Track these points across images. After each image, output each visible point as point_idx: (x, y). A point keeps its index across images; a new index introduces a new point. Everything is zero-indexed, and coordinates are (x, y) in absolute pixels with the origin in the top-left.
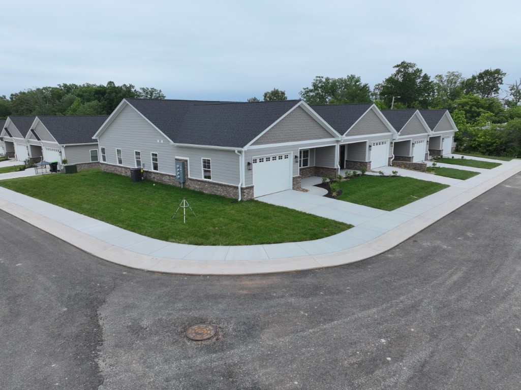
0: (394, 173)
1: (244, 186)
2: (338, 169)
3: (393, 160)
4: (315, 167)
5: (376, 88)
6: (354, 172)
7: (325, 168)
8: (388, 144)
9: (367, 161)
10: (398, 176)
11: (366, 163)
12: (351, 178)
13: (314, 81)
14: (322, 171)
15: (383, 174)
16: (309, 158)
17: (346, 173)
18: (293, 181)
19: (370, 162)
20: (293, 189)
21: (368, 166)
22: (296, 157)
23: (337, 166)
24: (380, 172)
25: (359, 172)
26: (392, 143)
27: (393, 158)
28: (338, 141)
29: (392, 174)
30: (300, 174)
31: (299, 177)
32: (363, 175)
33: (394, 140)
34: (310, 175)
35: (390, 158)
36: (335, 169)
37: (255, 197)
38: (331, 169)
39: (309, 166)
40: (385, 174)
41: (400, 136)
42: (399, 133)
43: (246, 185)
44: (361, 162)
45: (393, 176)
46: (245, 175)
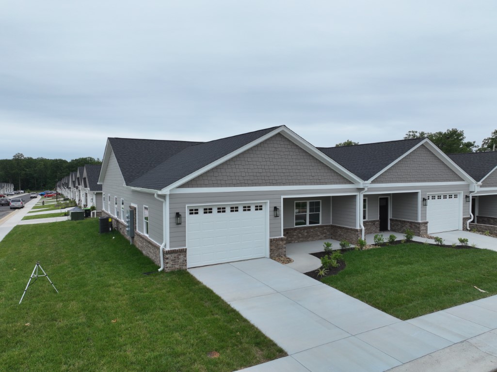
0: (462, 241)
1: (168, 249)
2: (361, 230)
3: (472, 222)
4: (332, 226)
5: (485, 143)
6: (391, 236)
7: (344, 228)
8: (461, 198)
9: (420, 221)
10: (470, 247)
11: (419, 224)
12: (384, 244)
13: (406, 136)
14: (340, 232)
15: (441, 242)
16: (321, 213)
17: (375, 237)
18: (271, 245)
19: (426, 223)
20: (271, 257)
21: (422, 228)
22: (276, 209)
23: (360, 226)
24: (437, 239)
25: (400, 237)
26: (467, 197)
27: (472, 220)
28: (360, 190)
29: (459, 243)
30: (284, 235)
31: (282, 239)
32: (408, 241)
33: (471, 192)
34: (322, 236)
35: (465, 220)
36: (357, 230)
37: (188, 267)
38: (351, 229)
39: (320, 224)
40: (446, 243)
41: (481, 186)
42: (480, 183)
43: (170, 247)
44: (411, 223)
45: (458, 247)
46: (170, 233)
